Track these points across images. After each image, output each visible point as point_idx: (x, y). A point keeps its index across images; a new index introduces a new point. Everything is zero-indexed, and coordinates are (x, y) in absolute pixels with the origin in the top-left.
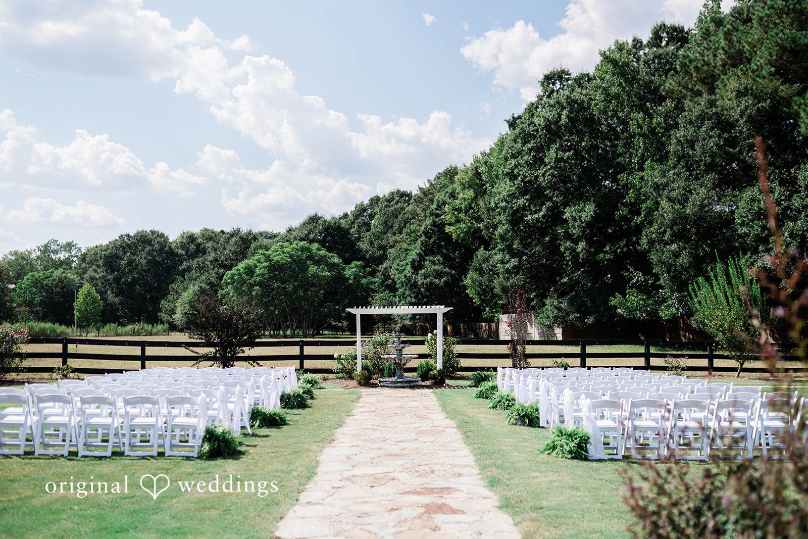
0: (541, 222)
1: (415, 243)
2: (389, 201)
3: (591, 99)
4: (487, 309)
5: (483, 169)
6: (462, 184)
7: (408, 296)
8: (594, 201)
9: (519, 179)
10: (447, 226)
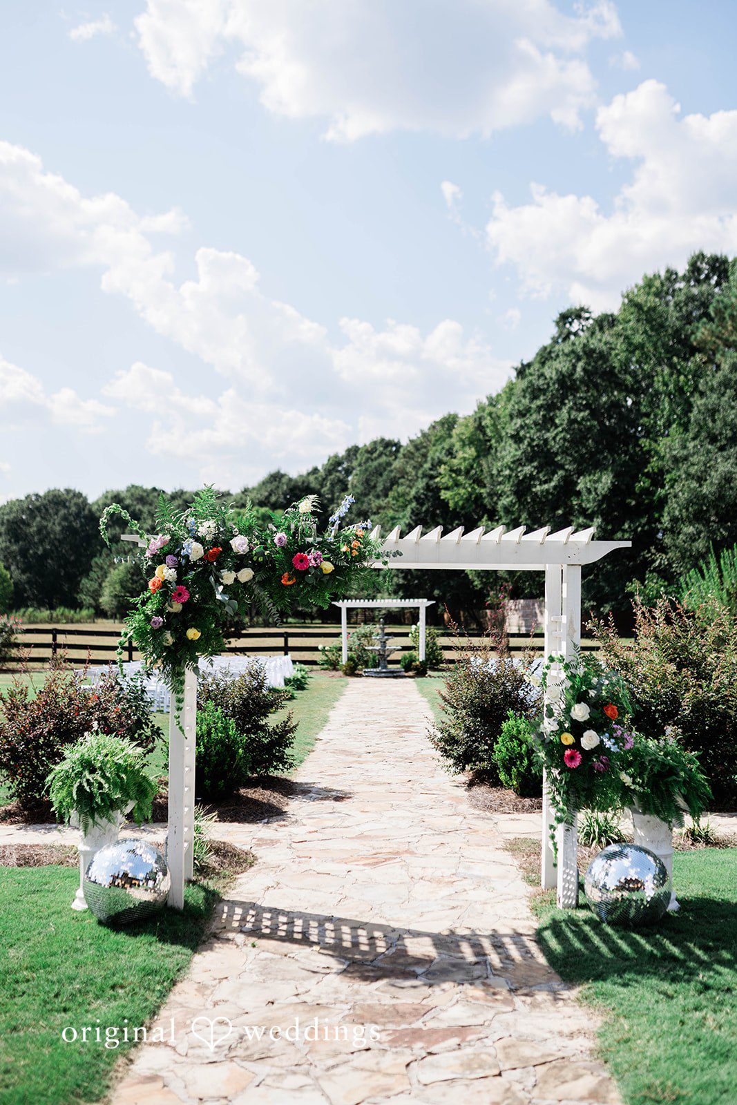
0: (552, 494)
1: (404, 510)
2: (371, 452)
3: (611, 349)
4: (492, 593)
5: (487, 421)
6: (462, 440)
7: (394, 576)
8: (612, 471)
9: (526, 442)
10: (443, 491)
